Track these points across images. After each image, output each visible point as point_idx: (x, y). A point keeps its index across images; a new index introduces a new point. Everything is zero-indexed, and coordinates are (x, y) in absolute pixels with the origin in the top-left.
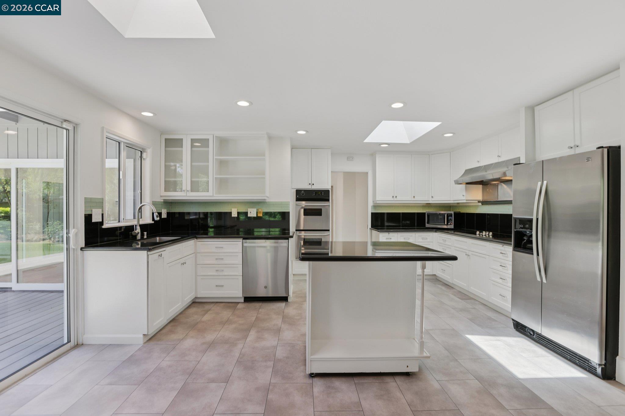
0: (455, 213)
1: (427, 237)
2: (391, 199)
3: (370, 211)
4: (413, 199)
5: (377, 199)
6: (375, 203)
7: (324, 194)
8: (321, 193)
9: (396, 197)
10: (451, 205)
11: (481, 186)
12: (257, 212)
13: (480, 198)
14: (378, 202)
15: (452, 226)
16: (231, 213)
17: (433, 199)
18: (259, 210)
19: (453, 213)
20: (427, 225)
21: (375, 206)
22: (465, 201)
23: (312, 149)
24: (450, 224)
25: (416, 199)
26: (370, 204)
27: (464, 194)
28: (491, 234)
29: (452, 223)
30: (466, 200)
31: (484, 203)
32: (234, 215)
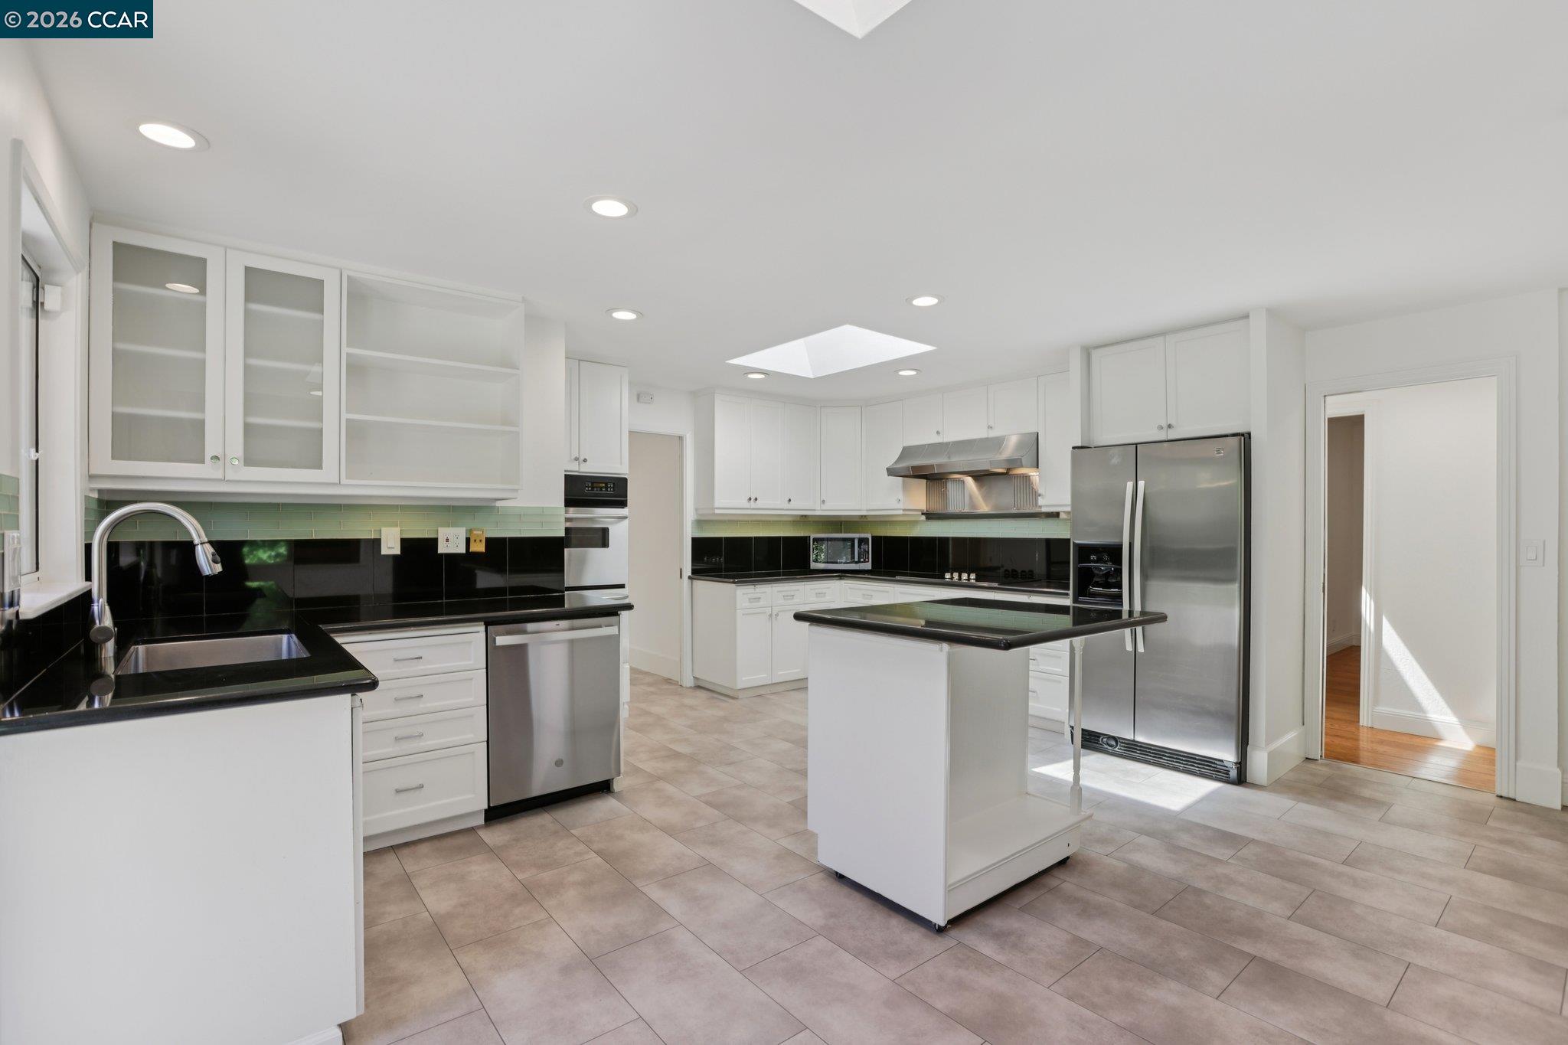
0: (874, 538)
1: (824, 591)
2: (744, 503)
3: (689, 533)
4: (786, 505)
5: (717, 505)
6: (701, 515)
7: (613, 488)
8: (606, 484)
9: (756, 499)
10: (843, 519)
11: (925, 481)
12: (468, 540)
13: (923, 506)
14: (717, 511)
15: (868, 566)
16: (377, 543)
17: (824, 507)
18: (475, 532)
19: (869, 536)
20: (813, 565)
21: (699, 523)
22: (901, 512)
23: (582, 363)
24: (865, 562)
25: (793, 504)
26: (690, 516)
27: (901, 496)
28: (973, 576)
29: (868, 558)
30: (904, 510)
31: (930, 516)
32: (391, 546)
